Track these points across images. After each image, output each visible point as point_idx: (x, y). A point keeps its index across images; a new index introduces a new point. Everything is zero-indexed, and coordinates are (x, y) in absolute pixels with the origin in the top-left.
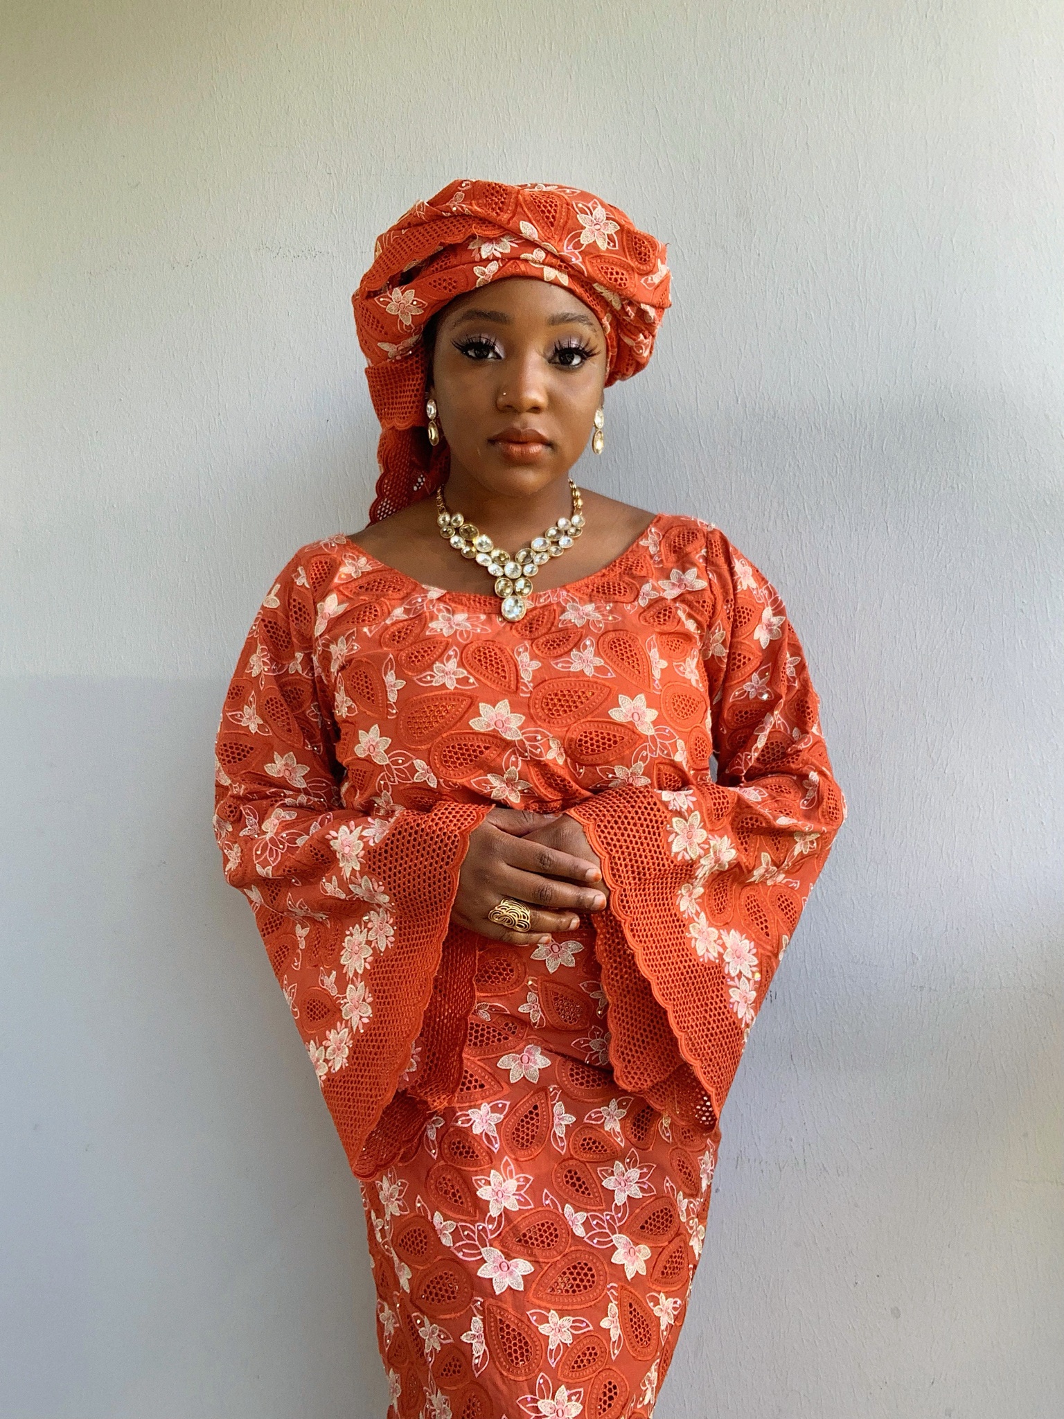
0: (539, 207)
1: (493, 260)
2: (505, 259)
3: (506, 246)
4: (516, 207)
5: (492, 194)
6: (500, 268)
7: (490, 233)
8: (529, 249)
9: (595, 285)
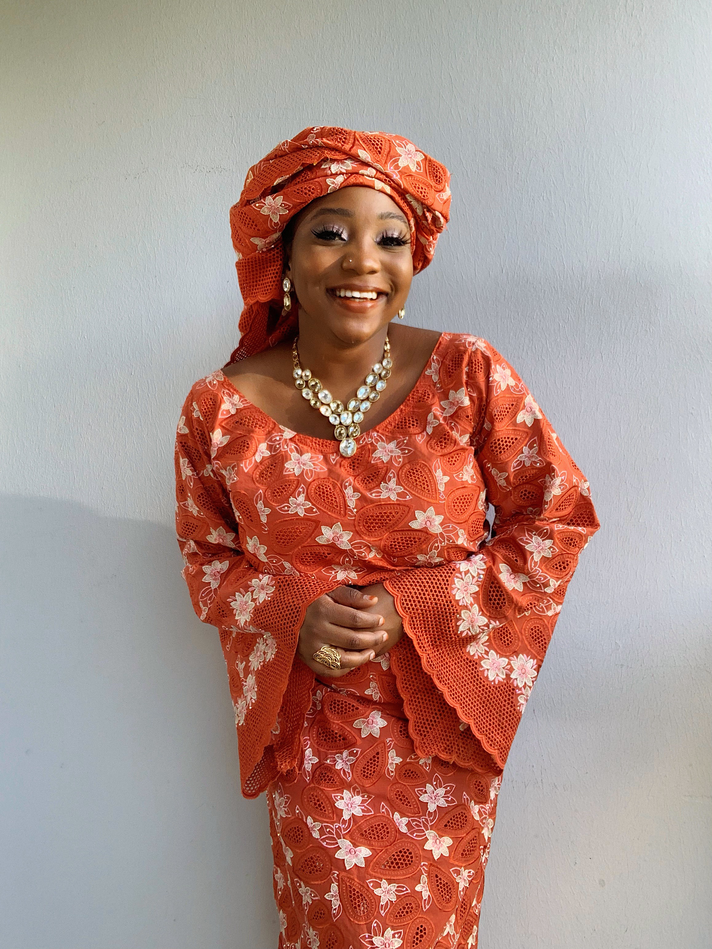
0: (371, 141)
1: (340, 174)
2: (349, 174)
3: (349, 165)
4: (354, 141)
5: (337, 134)
6: (345, 180)
7: (338, 157)
9: (407, 195)
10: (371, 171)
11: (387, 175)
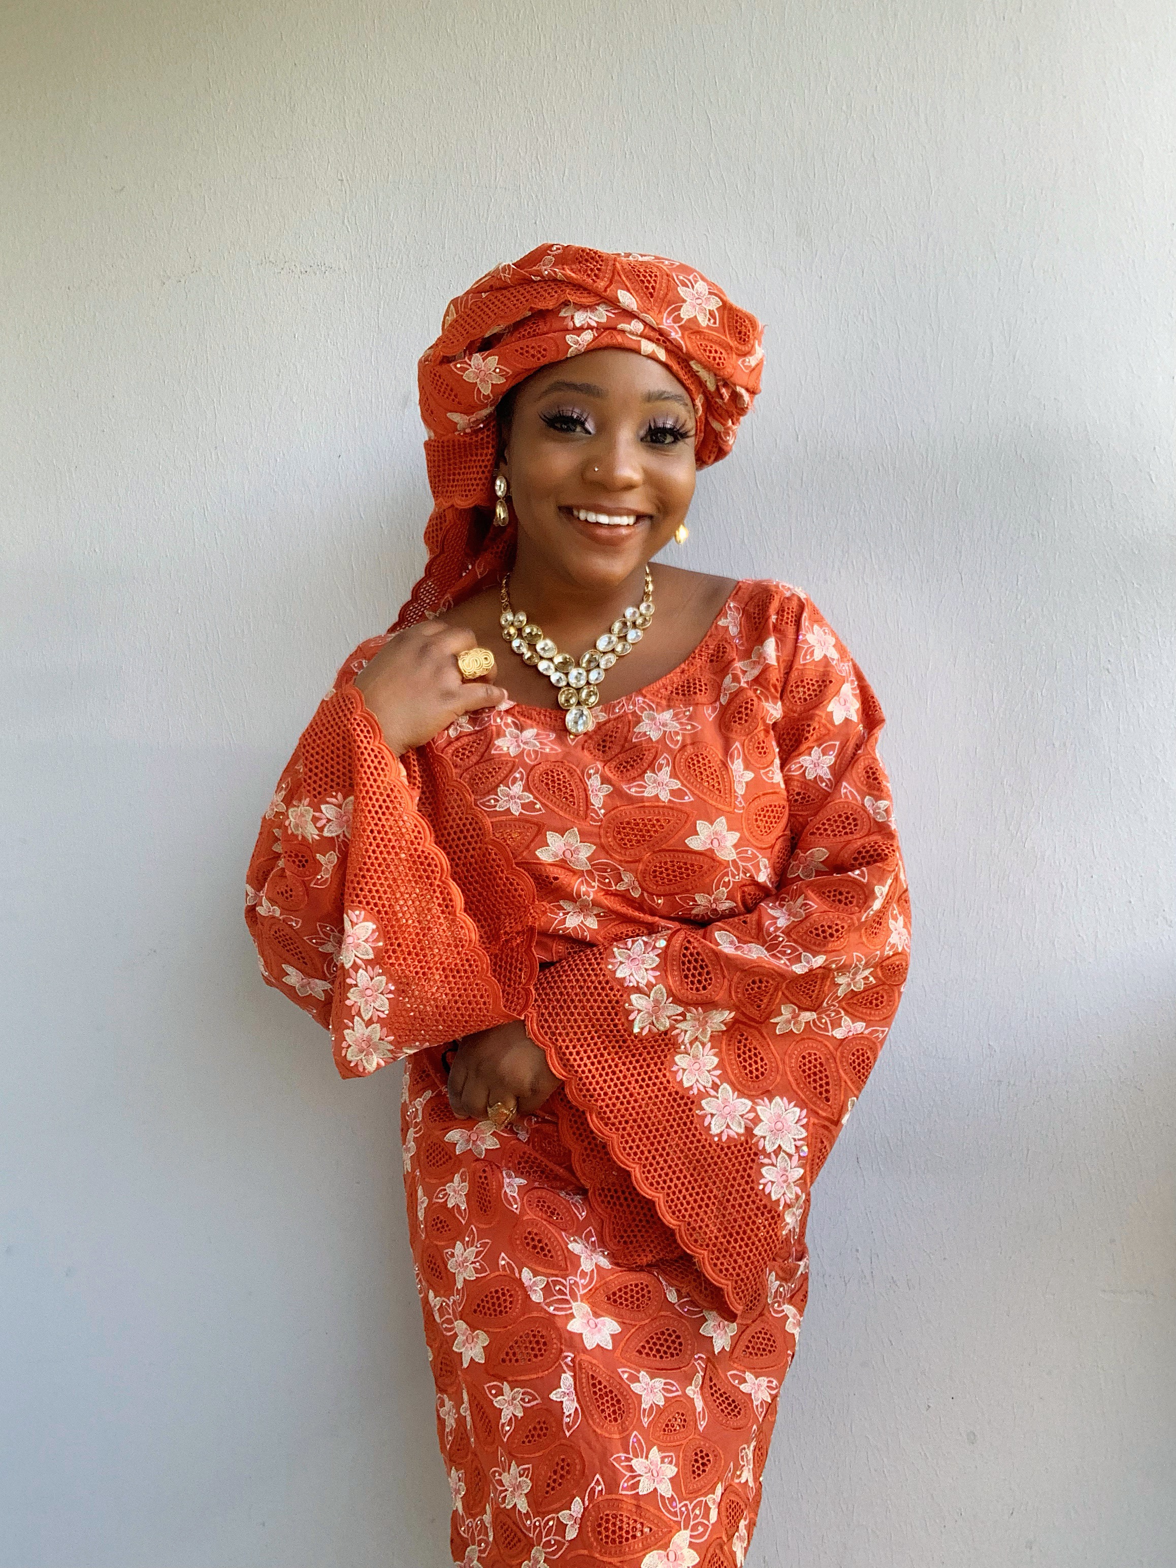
0: (639, 276)
1: (587, 329)
2: (601, 329)
3: (601, 315)
4: (613, 276)
5: (587, 260)
6: (595, 338)
7: (586, 300)
8: (627, 319)
9: (692, 363)
10: (636, 326)
11: (661, 332)
